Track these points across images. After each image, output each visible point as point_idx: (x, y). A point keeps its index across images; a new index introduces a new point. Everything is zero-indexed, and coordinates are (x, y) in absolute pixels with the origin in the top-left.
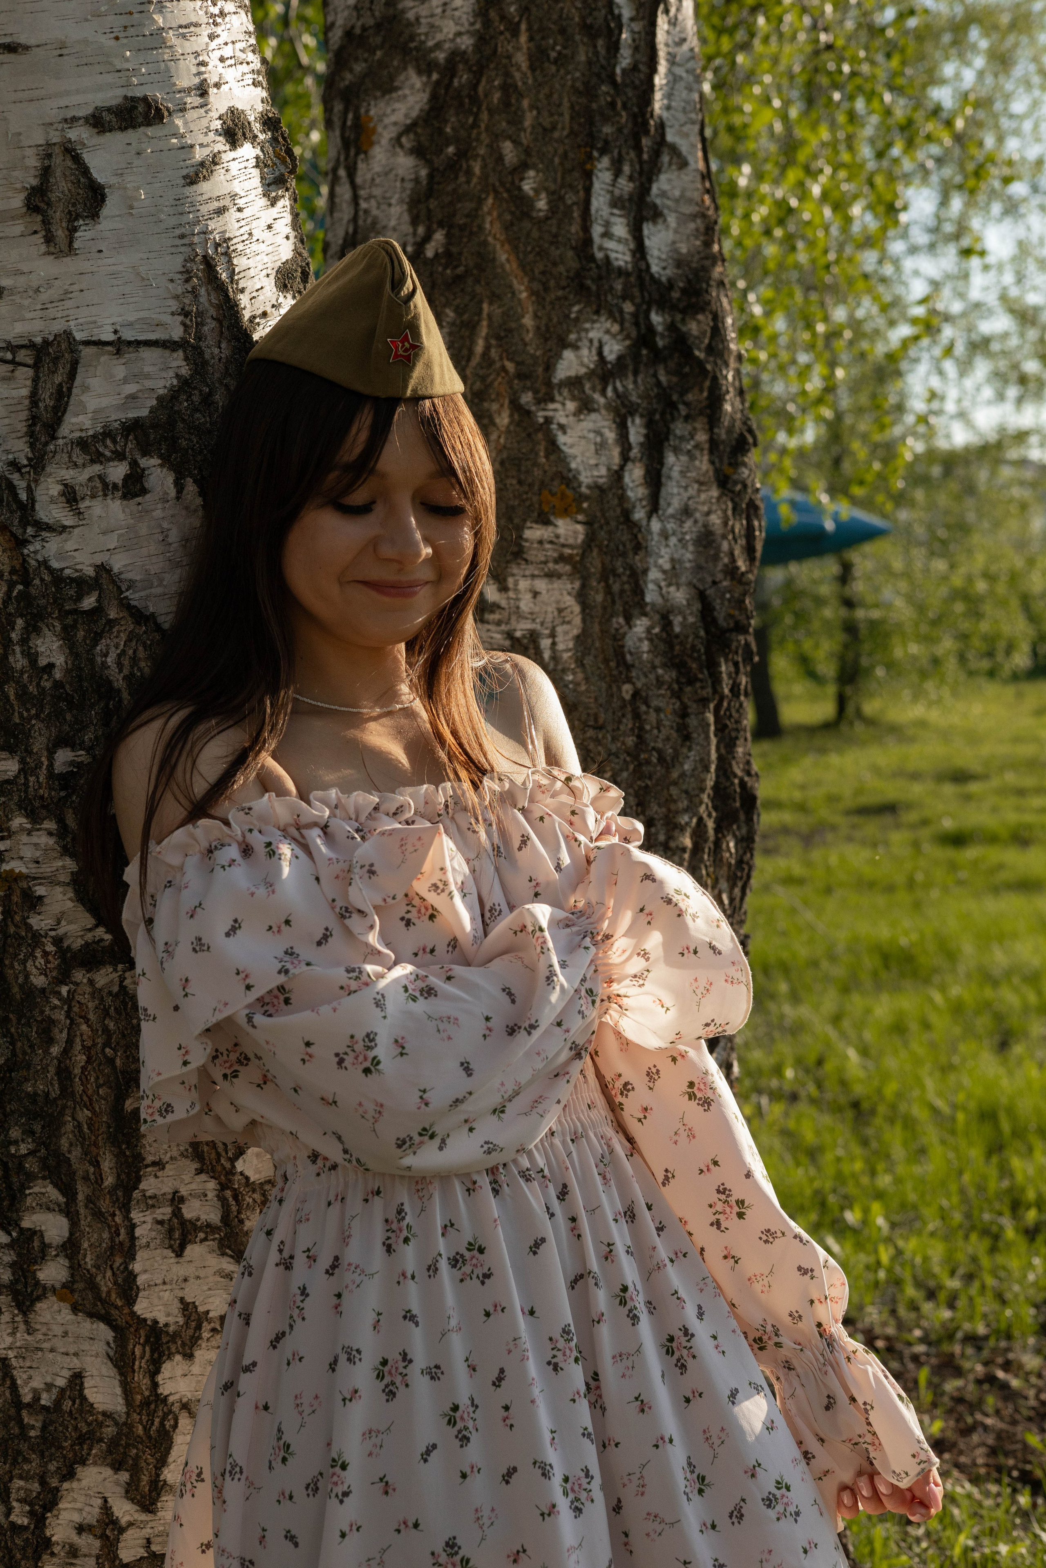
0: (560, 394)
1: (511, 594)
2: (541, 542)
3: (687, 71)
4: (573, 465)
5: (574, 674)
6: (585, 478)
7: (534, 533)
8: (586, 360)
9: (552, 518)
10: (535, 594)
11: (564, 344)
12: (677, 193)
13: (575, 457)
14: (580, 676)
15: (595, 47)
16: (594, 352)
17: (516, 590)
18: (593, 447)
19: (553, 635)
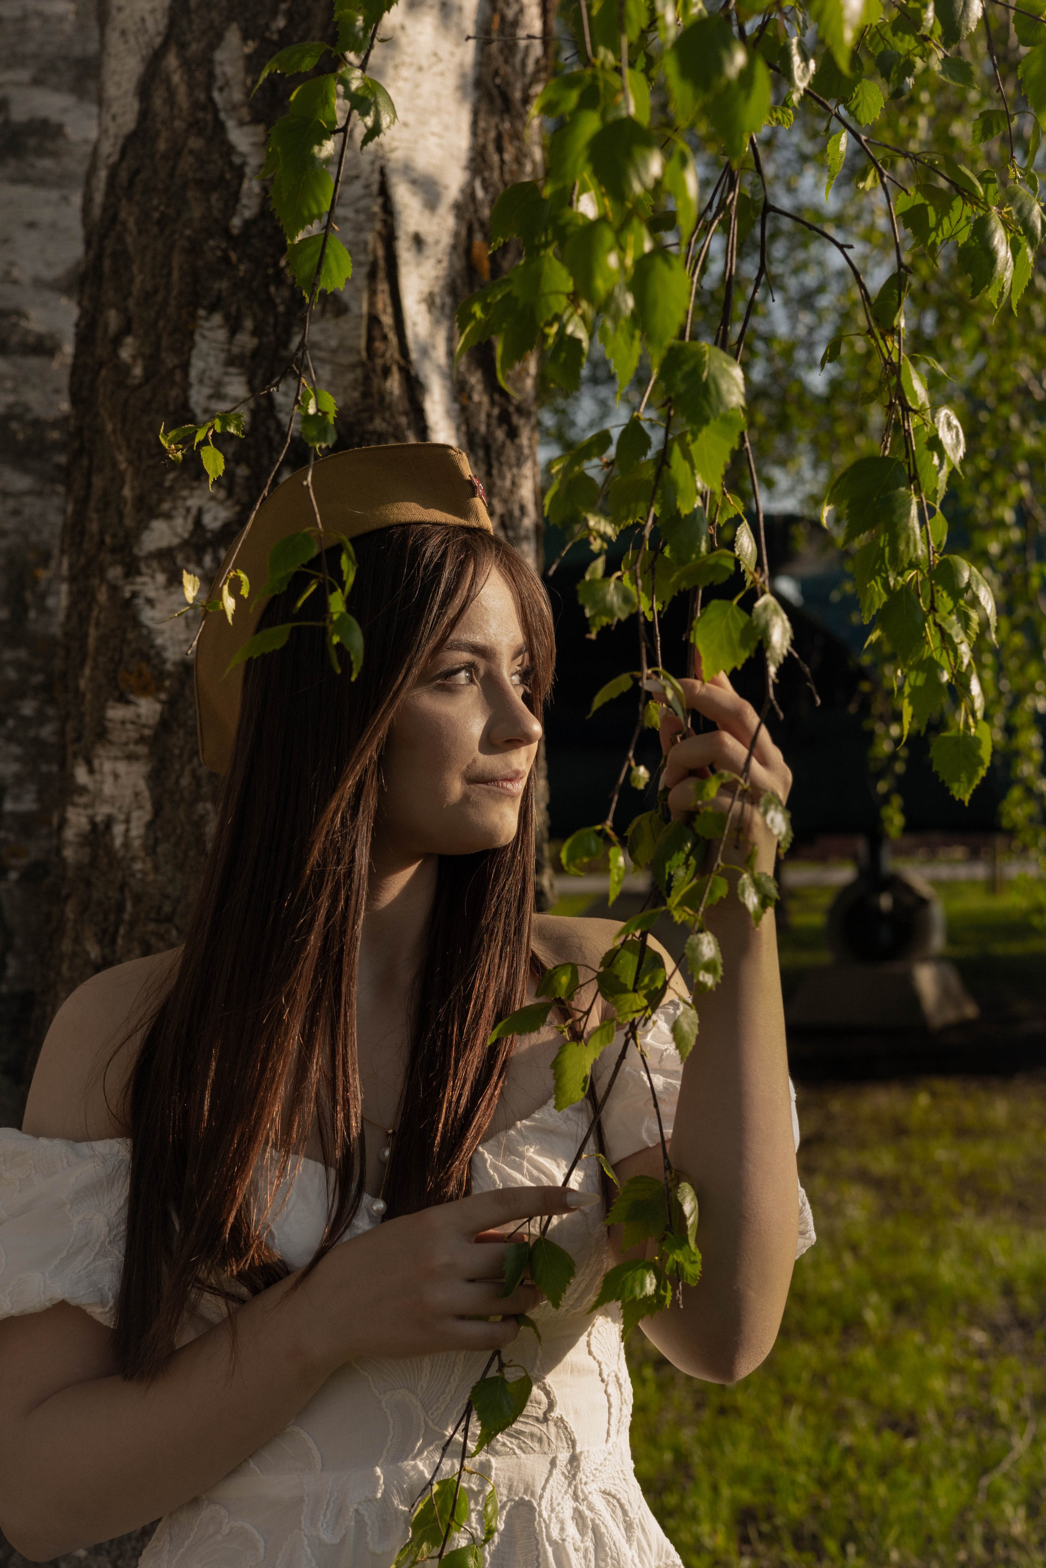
0: (149, 567)
1: (98, 777)
2: (123, 723)
3: (357, 211)
4: (159, 641)
5: (144, 862)
6: (172, 655)
7: (116, 713)
8: (180, 530)
9: (132, 697)
10: (116, 776)
11: (153, 513)
12: (333, 343)
13: (162, 632)
14: (149, 865)
15: (208, 200)
16: (190, 520)
17: (102, 773)
18: (182, 621)
19: (127, 821)
